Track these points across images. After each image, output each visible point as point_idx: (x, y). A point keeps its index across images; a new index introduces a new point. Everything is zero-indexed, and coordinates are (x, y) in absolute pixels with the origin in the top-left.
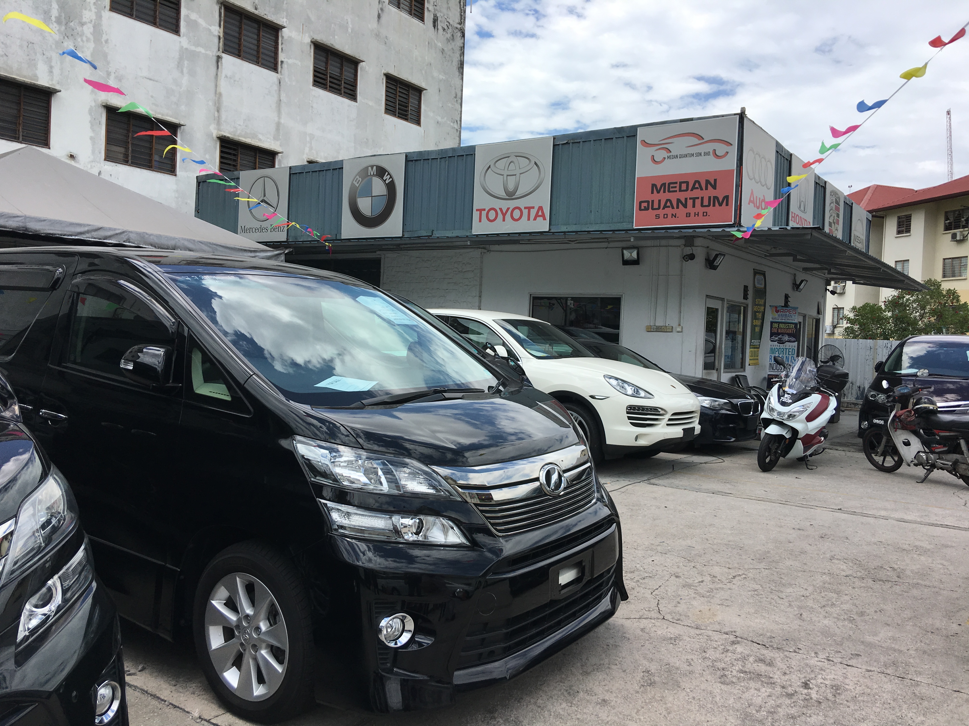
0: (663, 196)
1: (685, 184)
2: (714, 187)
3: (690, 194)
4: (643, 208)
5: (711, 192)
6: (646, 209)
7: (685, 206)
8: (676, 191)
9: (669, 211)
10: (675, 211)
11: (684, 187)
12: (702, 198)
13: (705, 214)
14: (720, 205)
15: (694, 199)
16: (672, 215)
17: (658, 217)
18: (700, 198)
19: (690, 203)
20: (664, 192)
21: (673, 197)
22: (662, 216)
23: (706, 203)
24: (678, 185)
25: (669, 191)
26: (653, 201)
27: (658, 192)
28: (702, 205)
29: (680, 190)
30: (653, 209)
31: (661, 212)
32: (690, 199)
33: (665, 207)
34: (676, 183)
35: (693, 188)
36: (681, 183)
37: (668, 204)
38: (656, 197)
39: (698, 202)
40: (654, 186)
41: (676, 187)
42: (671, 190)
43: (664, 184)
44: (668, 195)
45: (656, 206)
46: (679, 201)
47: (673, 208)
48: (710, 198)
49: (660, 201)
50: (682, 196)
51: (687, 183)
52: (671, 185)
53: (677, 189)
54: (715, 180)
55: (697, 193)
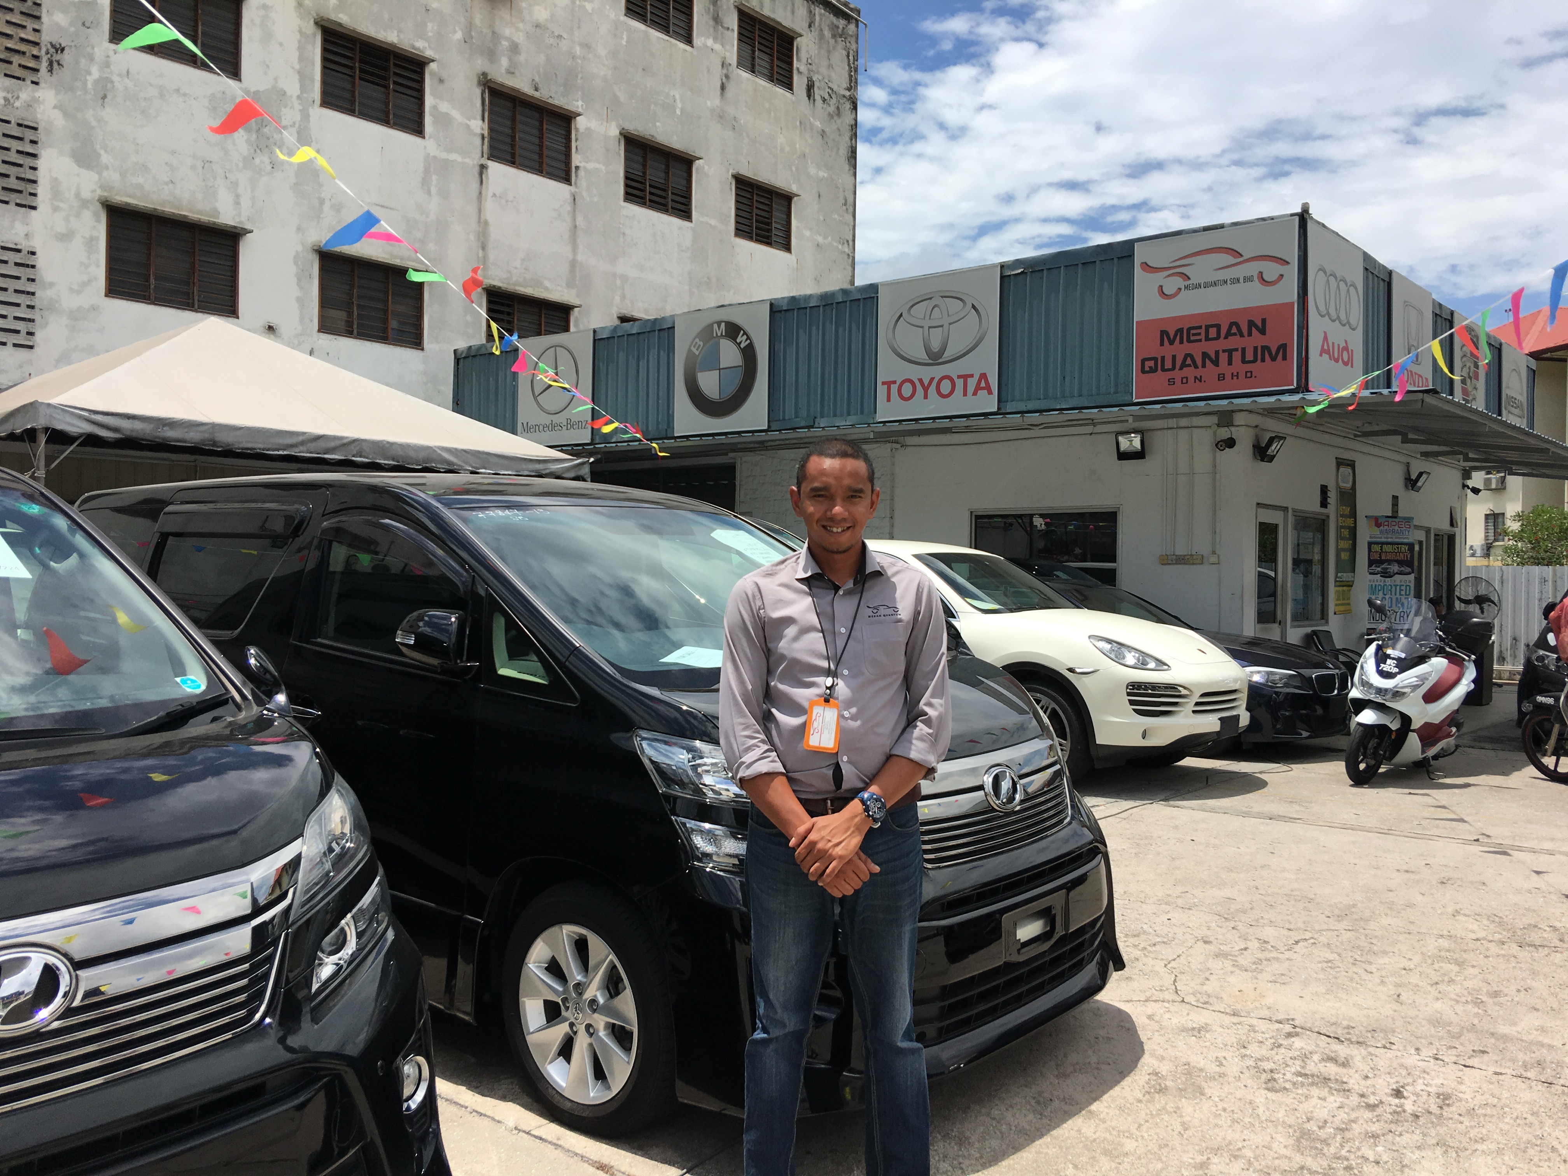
0: (1180, 350)
1: (1215, 329)
2: (1263, 331)
3: (1223, 344)
4: (1147, 369)
5: (1257, 339)
6: (1153, 370)
7: (1216, 363)
8: (1200, 340)
9: (1189, 372)
10: (1200, 372)
11: (1213, 332)
12: (1244, 350)
13: (1249, 375)
14: (1274, 359)
15: (1230, 352)
16: (1196, 378)
17: (1171, 382)
18: (1240, 350)
19: (1224, 357)
20: (1181, 342)
21: (1197, 350)
22: (1178, 381)
23: (1249, 356)
24: (1203, 331)
25: (1189, 341)
26: (1163, 358)
27: (1172, 343)
28: (1244, 361)
29: (1207, 339)
30: (1163, 370)
31: (1177, 374)
32: (1224, 351)
33: (1183, 365)
34: (1200, 327)
35: (1229, 334)
36: (1208, 327)
37: (1189, 361)
38: (1168, 351)
39: (1237, 356)
40: (1164, 333)
41: (1199, 334)
42: (1192, 338)
43: (1181, 330)
44: (1187, 348)
45: (1168, 365)
46: (1205, 355)
47: (1196, 367)
48: (1256, 348)
49: (1174, 357)
50: (1211, 348)
51: (1218, 327)
52: (1192, 332)
53: (1203, 337)
54: (1264, 321)
55: (1234, 342)
